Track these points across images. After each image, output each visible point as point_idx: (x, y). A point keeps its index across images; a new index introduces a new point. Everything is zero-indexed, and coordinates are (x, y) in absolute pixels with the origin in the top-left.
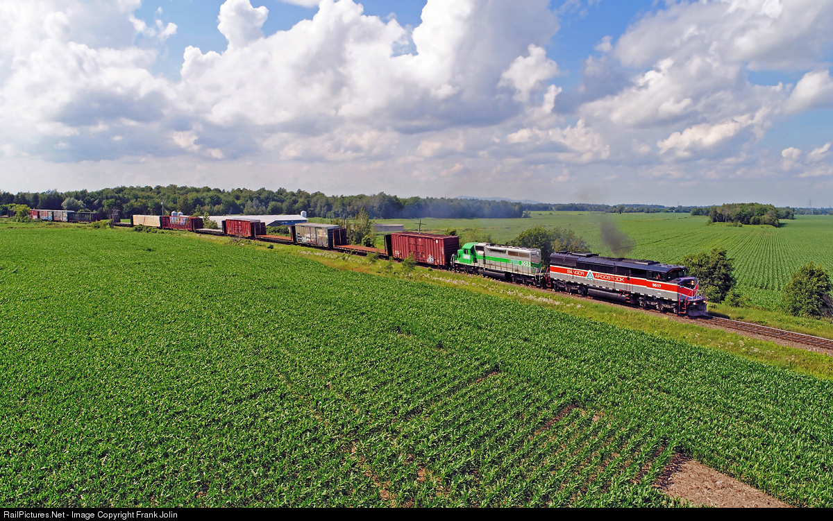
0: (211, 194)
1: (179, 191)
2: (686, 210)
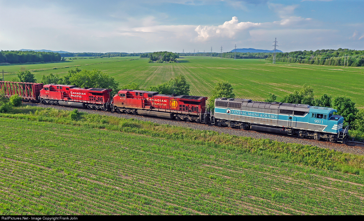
2: (137, 55)
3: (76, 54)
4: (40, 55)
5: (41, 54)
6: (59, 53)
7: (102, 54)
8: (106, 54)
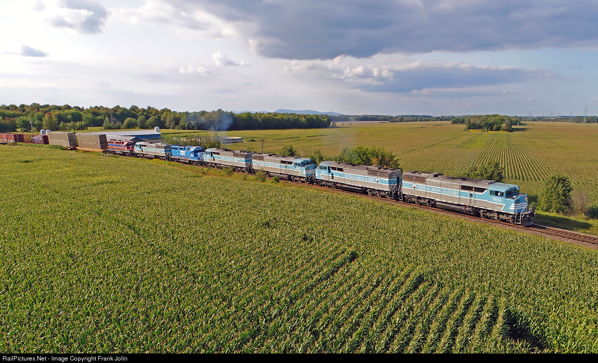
0: (72, 111)
1: (43, 109)
2: (447, 119)
3: (352, 116)
4: (303, 119)
5: (305, 117)
6: (329, 115)
7: (391, 118)
8: (397, 117)
